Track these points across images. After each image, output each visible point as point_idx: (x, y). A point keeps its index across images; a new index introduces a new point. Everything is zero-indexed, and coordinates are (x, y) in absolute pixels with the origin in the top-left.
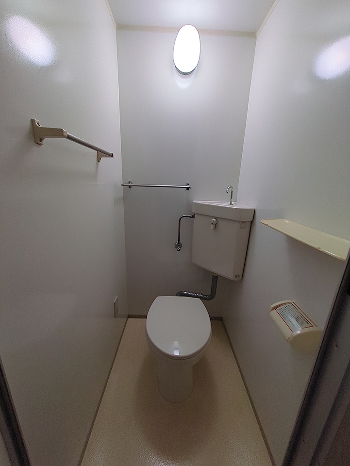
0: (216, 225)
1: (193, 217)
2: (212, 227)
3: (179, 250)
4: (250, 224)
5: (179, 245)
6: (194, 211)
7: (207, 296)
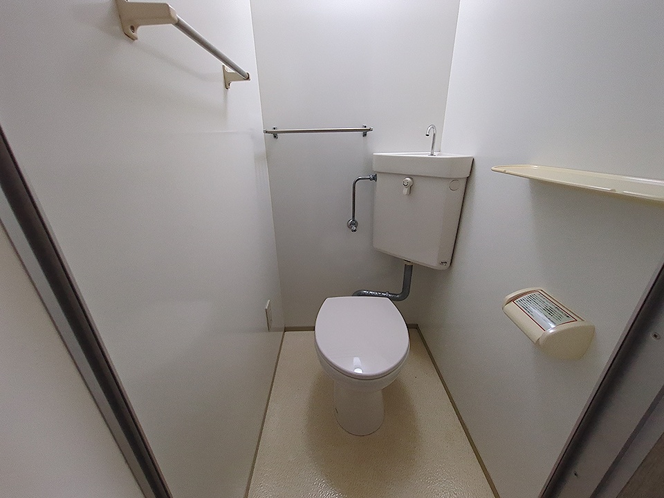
0: (411, 188)
1: (375, 178)
2: (405, 191)
3: (355, 231)
4: (465, 180)
5: (353, 224)
6: (376, 168)
7: (397, 295)
